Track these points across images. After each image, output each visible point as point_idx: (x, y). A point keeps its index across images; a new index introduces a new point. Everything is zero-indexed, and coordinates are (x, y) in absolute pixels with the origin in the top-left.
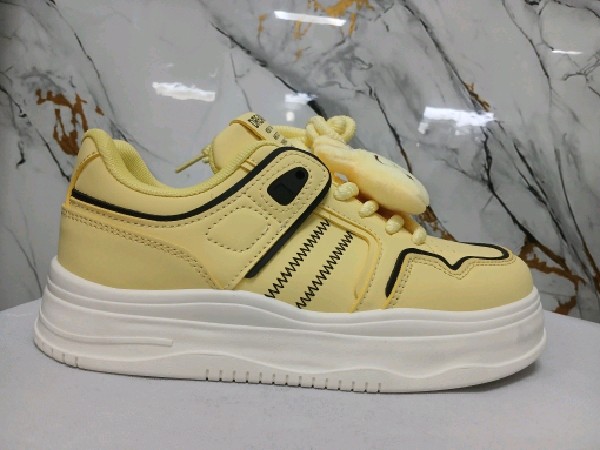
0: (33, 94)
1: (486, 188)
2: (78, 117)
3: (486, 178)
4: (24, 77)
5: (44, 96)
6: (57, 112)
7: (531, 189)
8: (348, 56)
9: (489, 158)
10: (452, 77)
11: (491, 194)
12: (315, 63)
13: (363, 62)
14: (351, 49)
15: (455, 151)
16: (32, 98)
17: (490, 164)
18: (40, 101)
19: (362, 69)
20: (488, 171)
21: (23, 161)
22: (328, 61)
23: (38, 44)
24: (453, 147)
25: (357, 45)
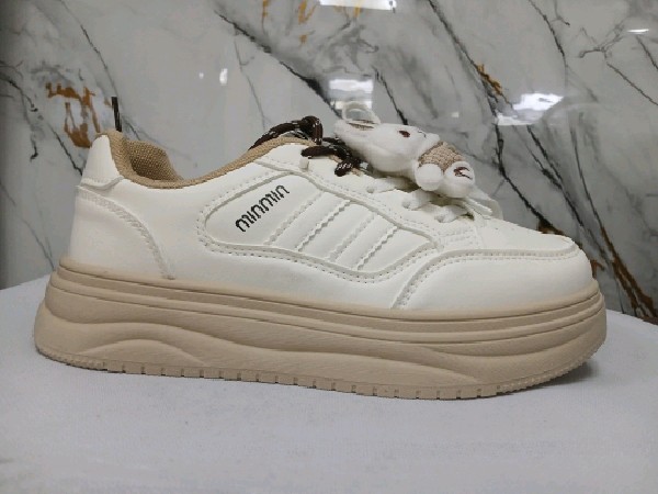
0: (44, 88)
1: (497, 171)
2: (88, 110)
3: (497, 161)
4: (35, 71)
5: (54, 89)
6: (67, 105)
7: (545, 172)
8: (354, 39)
9: (500, 141)
10: (461, 58)
11: (503, 178)
12: (320, 48)
13: (370, 46)
14: (356, 32)
15: (465, 134)
16: (43, 92)
17: (501, 148)
18: (51, 95)
19: (368, 52)
20: (499, 154)
21: (36, 155)
22: (333, 45)
23: (48, 38)
24: (463, 131)
25: (362, 27)
